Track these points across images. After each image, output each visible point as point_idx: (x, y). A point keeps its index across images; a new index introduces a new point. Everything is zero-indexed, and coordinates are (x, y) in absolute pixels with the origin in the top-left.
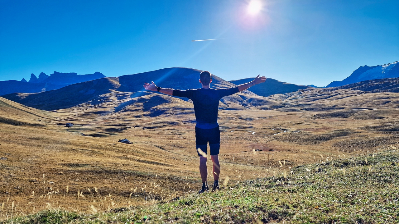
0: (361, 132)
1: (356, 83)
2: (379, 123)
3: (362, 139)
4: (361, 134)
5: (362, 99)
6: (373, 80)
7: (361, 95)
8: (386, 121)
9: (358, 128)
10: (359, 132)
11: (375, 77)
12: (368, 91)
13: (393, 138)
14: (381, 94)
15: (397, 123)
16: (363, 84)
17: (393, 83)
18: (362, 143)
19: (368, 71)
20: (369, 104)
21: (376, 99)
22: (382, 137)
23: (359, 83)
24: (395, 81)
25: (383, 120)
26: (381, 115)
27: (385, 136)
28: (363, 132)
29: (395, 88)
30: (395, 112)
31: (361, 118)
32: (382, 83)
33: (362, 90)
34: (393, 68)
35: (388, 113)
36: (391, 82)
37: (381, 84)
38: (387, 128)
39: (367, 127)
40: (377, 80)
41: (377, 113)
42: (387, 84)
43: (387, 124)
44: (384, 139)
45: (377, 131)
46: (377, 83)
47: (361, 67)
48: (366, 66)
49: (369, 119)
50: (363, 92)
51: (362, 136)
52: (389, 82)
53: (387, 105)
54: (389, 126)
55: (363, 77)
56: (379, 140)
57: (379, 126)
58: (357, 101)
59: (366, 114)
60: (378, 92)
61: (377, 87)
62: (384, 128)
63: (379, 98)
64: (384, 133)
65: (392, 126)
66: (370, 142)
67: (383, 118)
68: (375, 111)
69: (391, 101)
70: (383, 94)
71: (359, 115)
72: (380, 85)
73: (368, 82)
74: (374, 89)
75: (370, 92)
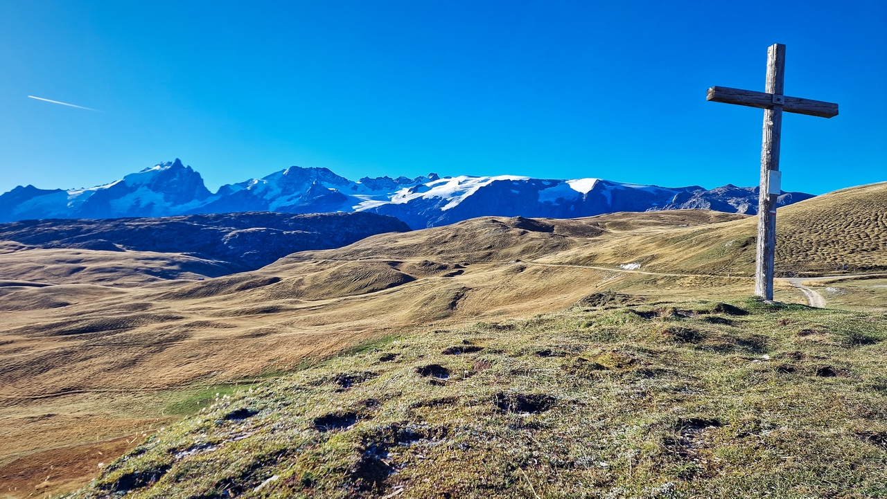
0: (12, 342)
1: (5, 223)
2: (57, 317)
3: (13, 359)
4: (12, 346)
5: (20, 263)
6: (47, 221)
7: (19, 252)
8: (74, 310)
9: (8, 332)
10: (7, 343)
11: (52, 215)
12: (36, 244)
13: (85, 348)
14: (63, 252)
15: (95, 313)
16: (22, 227)
17: (89, 231)
18: (15, 368)
19: (35, 199)
20: (37, 274)
21: (53, 263)
22: (62, 348)
23: (14, 223)
24: (93, 226)
25: (66, 309)
26: (62, 299)
27: (67, 345)
28: (17, 341)
29: (93, 241)
30: (92, 291)
31: (17, 308)
32: (65, 228)
33: (21, 242)
34: (91, 199)
35: (78, 293)
36: (86, 227)
37: (65, 231)
38: (73, 326)
39: (28, 328)
40: (56, 222)
41: (55, 295)
42: (78, 231)
43: (75, 318)
44: (66, 353)
45: (51, 336)
46: (55, 228)
47: (19, 187)
48: (30, 187)
49: (35, 308)
50: (24, 247)
51: (15, 351)
52: (82, 228)
53: (76, 277)
54: (77, 321)
55: (22, 211)
56: (54, 355)
57: (57, 324)
58: (8, 265)
59: (29, 297)
60: (58, 247)
61: (56, 235)
62: (67, 328)
63: (59, 261)
64: (66, 339)
65: (84, 322)
66: (32, 363)
67: (68, 304)
68: (49, 291)
69: (85, 268)
70: (68, 253)
71: (11, 300)
72: (62, 231)
73: (35, 223)
74: (48, 242)
75: (39, 248)
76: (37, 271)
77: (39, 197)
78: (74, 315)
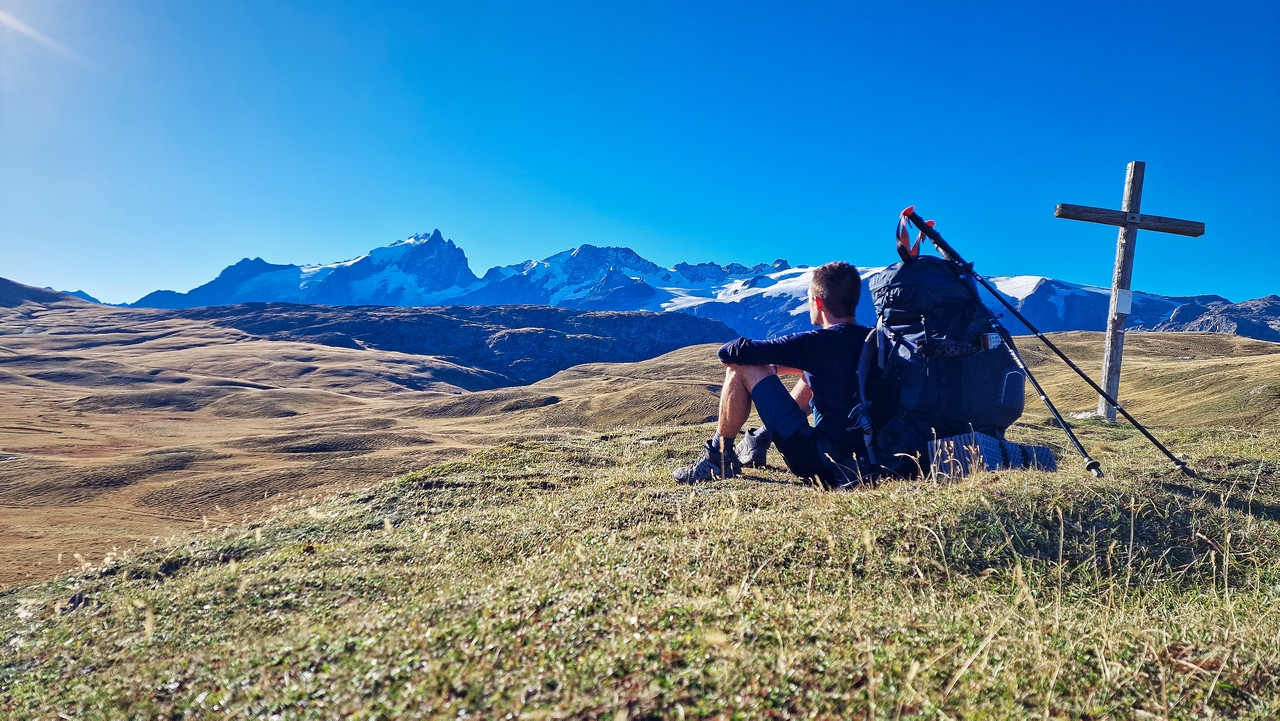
0: (230, 456)
1: (228, 305)
2: (283, 429)
3: (232, 477)
4: (230, 462)
5: (241, 357)
6: (276, 304)
7: (241, 343)
8: (302, 421)
9: (226, 443)
10: (225, 457)
11: (281, 298)
12: (261, 334)
13: (315, 471)
14: (293, 346)
15: (327, 428)
16: (247, 312)
17: (325, 320)
18: (233, 489)
19: (263, 276)
20: (260, 373)
21: (280, 360)
22: (288, 469)
23: (238, 306)
24: (330, 314)
25: (293, 420)
26: (288, 407)
27: (294, 465)
28: (237, 456)
29: (328, 334)
30: (325, 399)
31: (236, 414)
32: (297, 315)
33: (244, 330)
34: (329, 278)
35: (307, 400)
36: (321, 315)
37: (296, 319)
38: (302, 442)
39: (249, 440)
40: (287, 306)
41: (281, 401)
42: (311, 320)
43: (304, 432)
44: (293, 475)
45: (275, 452)
46: (284, 315)
47: (246, 260)
48: (258, 260)
49: (257, 416)
50: (247, 337)
51: (234, 468)
52: (316, 316)
53: (306, 380)
54: (306, 437)
55: (247, 291)
56: (281, 477)
57: (283, 437)
58: (228, 360)
59: (251, 401)
60: (287, 339)
61: (285, 325)
62: (294, 444)
63: (287, 358)
64: (292, 458)
65: (315, 438)
66: (253, 485)
67: (295, 414)
68: (274, 395)
69: (317, 368)
70: (298, 347)
71: (230, 403)
72: (293, 319)
73: (261, 307)
74: (276, 331)
75: (265, 339)
76: (260, 369)
77: (269, 273)
78: (302, 428)
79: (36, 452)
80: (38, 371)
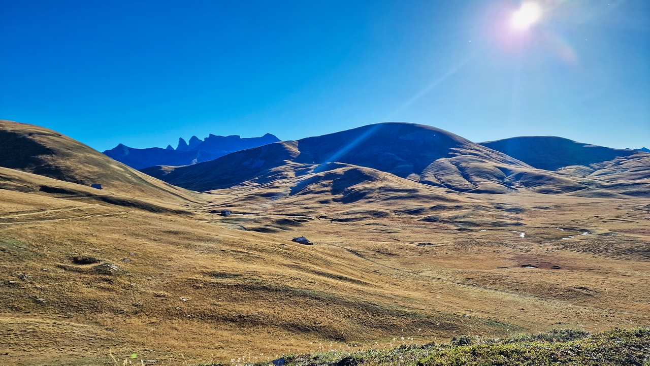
79: (626, 232)
80: (625, 191)
